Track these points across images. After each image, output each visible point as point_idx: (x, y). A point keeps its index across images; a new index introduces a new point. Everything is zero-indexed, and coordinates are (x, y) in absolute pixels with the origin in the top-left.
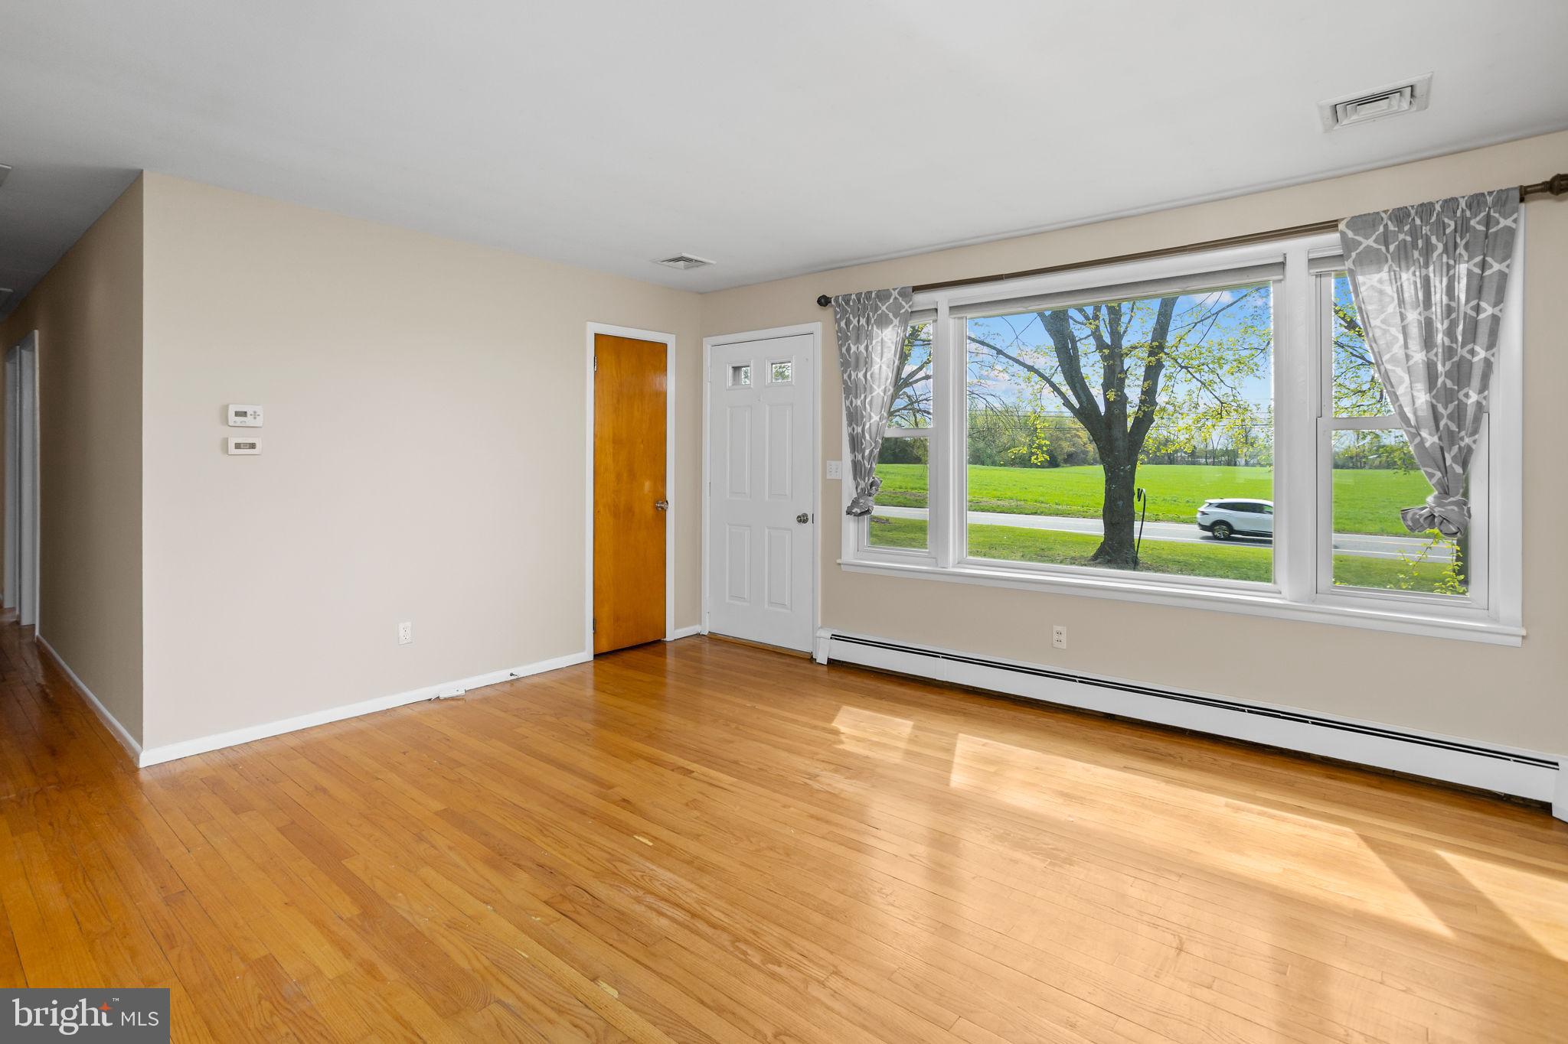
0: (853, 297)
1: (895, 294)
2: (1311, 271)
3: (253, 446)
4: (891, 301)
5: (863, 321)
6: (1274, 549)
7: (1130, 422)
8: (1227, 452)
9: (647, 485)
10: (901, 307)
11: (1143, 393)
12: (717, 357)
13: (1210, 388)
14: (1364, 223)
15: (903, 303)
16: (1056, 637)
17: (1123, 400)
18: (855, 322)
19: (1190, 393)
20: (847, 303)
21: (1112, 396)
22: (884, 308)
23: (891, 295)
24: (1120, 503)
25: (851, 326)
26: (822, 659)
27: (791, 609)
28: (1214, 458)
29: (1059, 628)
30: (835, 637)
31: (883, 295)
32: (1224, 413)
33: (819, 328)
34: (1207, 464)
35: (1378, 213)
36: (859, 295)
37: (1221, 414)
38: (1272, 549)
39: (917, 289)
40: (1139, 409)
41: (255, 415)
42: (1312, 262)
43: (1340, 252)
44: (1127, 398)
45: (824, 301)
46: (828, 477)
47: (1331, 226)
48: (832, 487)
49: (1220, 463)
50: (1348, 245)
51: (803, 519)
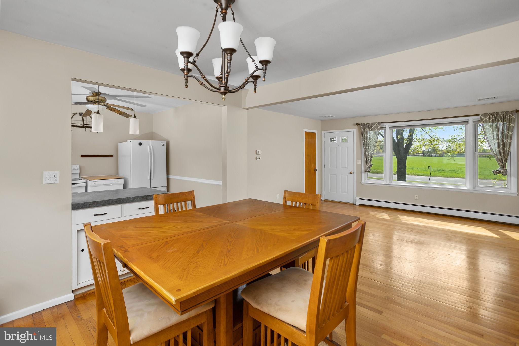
0: (366, 124)
1: (376, 124)
2: (474, 123)
3: (260, 158)
4: (375, 125)
5: (368, 129)
6: (466, 179)
7: (405, 144)
8: (428, 152)
9: (313, 165)
10: (378, 127)
11: (409, 136)
12: (327, 135)
13: (428, 134)
14: (485, 115)
15: (378, 126)
16: (416, 197)
17: (403, 138)
18: (366, 129)
19: (422, 135)
20: (364, 125)
21: (399, 137)
22: (373, 127)
23: (375, 124)
24: (402, 169)
25: (365, 130)
26: (357, 204)
27: (348, 193)
28: (424, 154)
29: (416, 195)
30: (360, 199)
31: (373, 124)
32: (433, 141)
33: (355, 130)
34: (421, 156)
35: (488, 113)
36: (367, 124)
37: (432, 141)
38: (465, 179)
39: (382, 123)
40: (408, 141)
41: (260, 152)
42: (474, 122)
43: (480, 120)
44: (404, 138)
45: (357, 124)
46: (358, 163)
47: (479, 115)
48: (359, 166)
49: (426, 156)
50: (482, 119)
51: (351, 173)
